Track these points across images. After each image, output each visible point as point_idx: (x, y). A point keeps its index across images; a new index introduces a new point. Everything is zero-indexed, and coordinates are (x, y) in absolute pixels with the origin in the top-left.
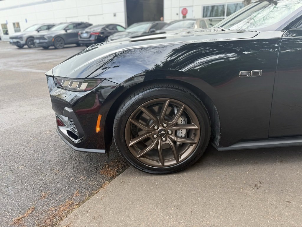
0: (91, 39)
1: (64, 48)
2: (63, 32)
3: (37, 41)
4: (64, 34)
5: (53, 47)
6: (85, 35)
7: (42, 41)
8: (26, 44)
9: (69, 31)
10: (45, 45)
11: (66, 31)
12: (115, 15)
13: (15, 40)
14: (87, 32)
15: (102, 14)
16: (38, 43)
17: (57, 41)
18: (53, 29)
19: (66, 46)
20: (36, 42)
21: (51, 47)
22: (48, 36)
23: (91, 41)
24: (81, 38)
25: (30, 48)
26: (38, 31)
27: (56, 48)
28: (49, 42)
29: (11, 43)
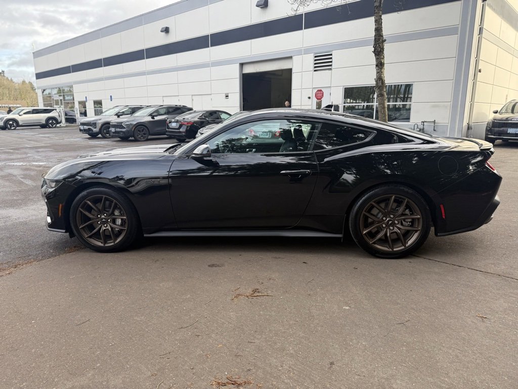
0: (181, 130)
1: (148, 140)
2: (149, 119)
3: (113, 130)
4: (150, 122)
5: (133, 138)
6: (174, 125)
7: (118, 130)
8: (100, 132)
9: (157, 118)
10: (121, 135)
11: (153, 118)
12: (227, 96)
13: (86, 127)
14: (177, 122)
15: (211, 94)
16: (113, 133)
17: (139, 131)
18: (137, 114)
19: (150, 137)
20: (111, 131)
21: (131, 138)
22: (127, 123)
23: (180, 132)
24: (168, 128)
25: (104, 137)
26: (118, 115)
27: (136, 140)
28: (128, 131)
29: (81, 130)
